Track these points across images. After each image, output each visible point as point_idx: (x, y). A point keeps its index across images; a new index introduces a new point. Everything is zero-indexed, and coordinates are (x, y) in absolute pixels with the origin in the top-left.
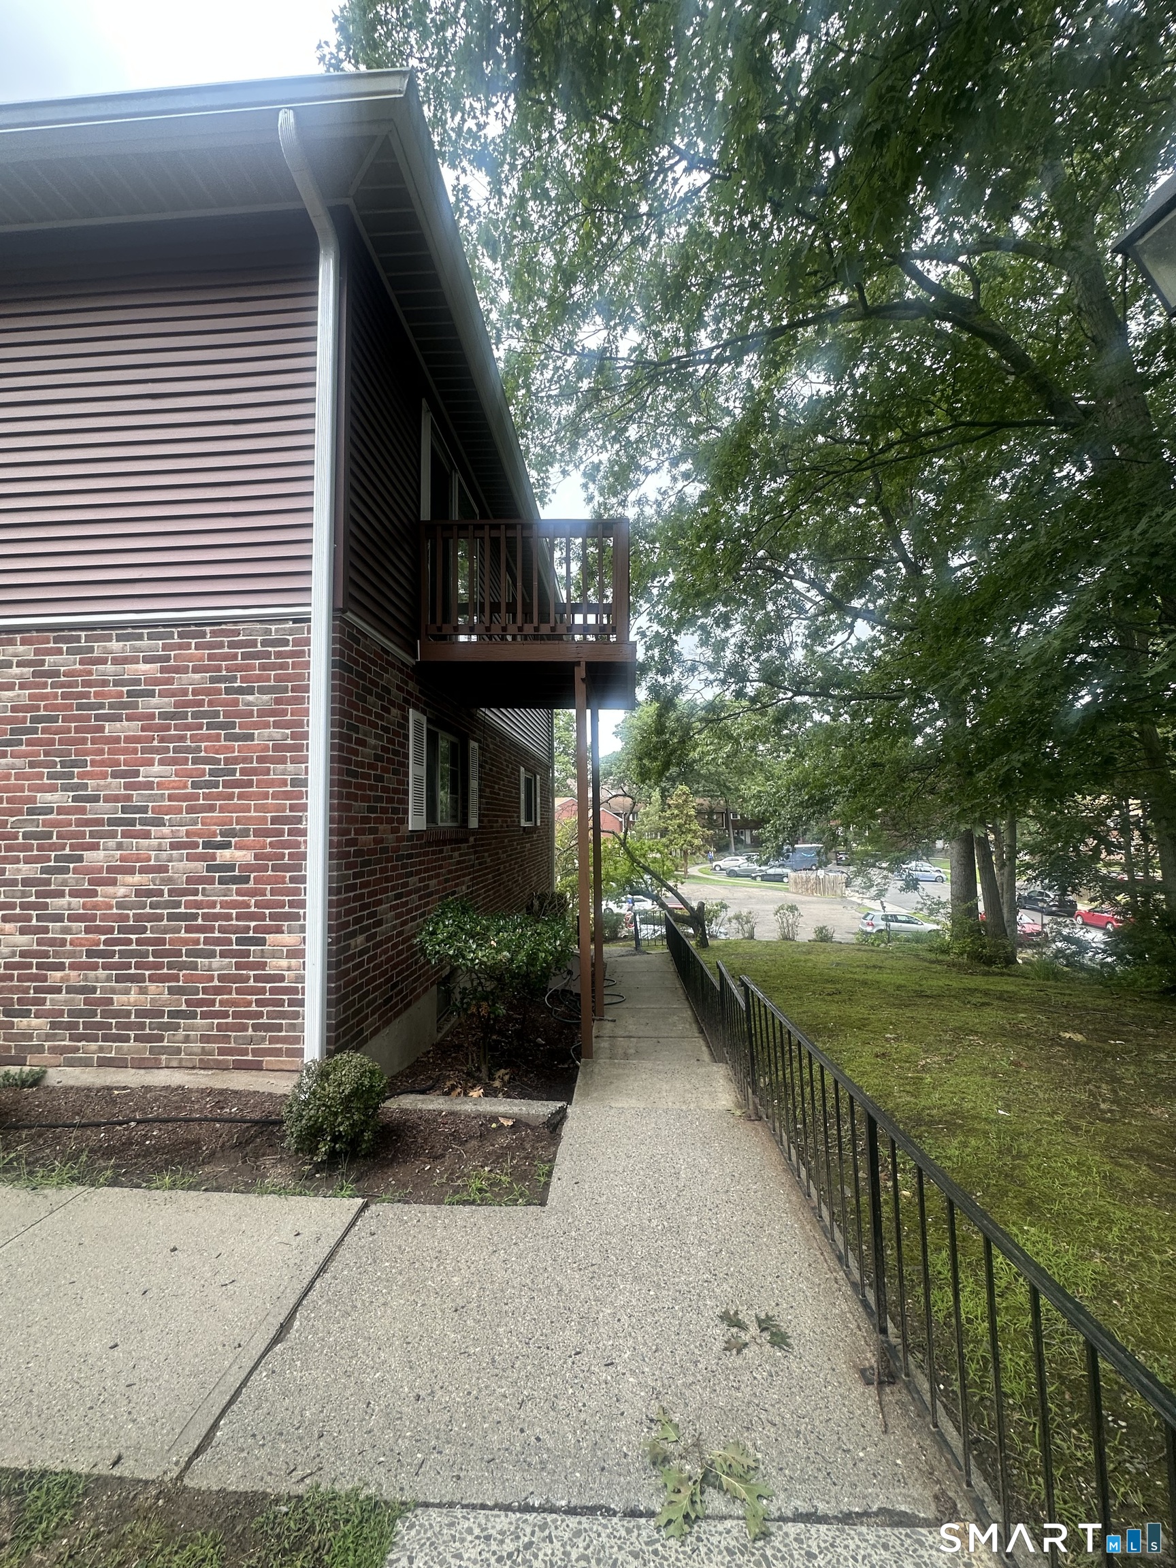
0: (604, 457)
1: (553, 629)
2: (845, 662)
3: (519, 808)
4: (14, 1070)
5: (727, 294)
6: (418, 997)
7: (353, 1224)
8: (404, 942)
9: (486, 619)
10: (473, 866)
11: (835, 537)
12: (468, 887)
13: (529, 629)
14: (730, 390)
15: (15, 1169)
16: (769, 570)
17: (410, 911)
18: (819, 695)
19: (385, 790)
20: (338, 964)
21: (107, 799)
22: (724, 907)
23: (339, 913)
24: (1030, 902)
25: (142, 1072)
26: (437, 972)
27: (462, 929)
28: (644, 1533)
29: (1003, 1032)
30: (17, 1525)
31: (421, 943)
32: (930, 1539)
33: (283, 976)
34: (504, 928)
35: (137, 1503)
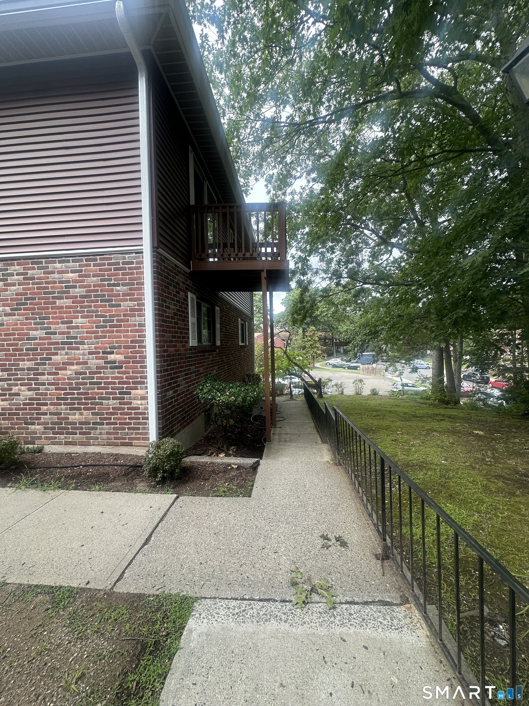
0: (275, 171)
1: (251, 255)
2: (388, 268)
3: (238, 337)
4: (31, 446)
5: (334, 87)
6: (196, 417)
7: (173, 504)
8: (189, 394)
9: (221, 250)
10: (218, 362)
11: (384, 208)
12: (217, 371)
13: (240, 255)
14: (335, 136)
15: (36, 484)
16: (353, 225)
17: (192, 381)
18: (375, 284)
19: (179, 328)
20: (162, 402)
21: (60, 333)
22: (331, 380)
23: (161, 381)
24: (468, 378)
25: (83, 447)
26: (204, 407)
27: (214, 388)
28: (288, 607)
29: (448, 431)
30: (53, 603)
31: (197, 394)
32: (397, 610)
33: (139, 408)
34: (232, 387)
35: (97, 596)
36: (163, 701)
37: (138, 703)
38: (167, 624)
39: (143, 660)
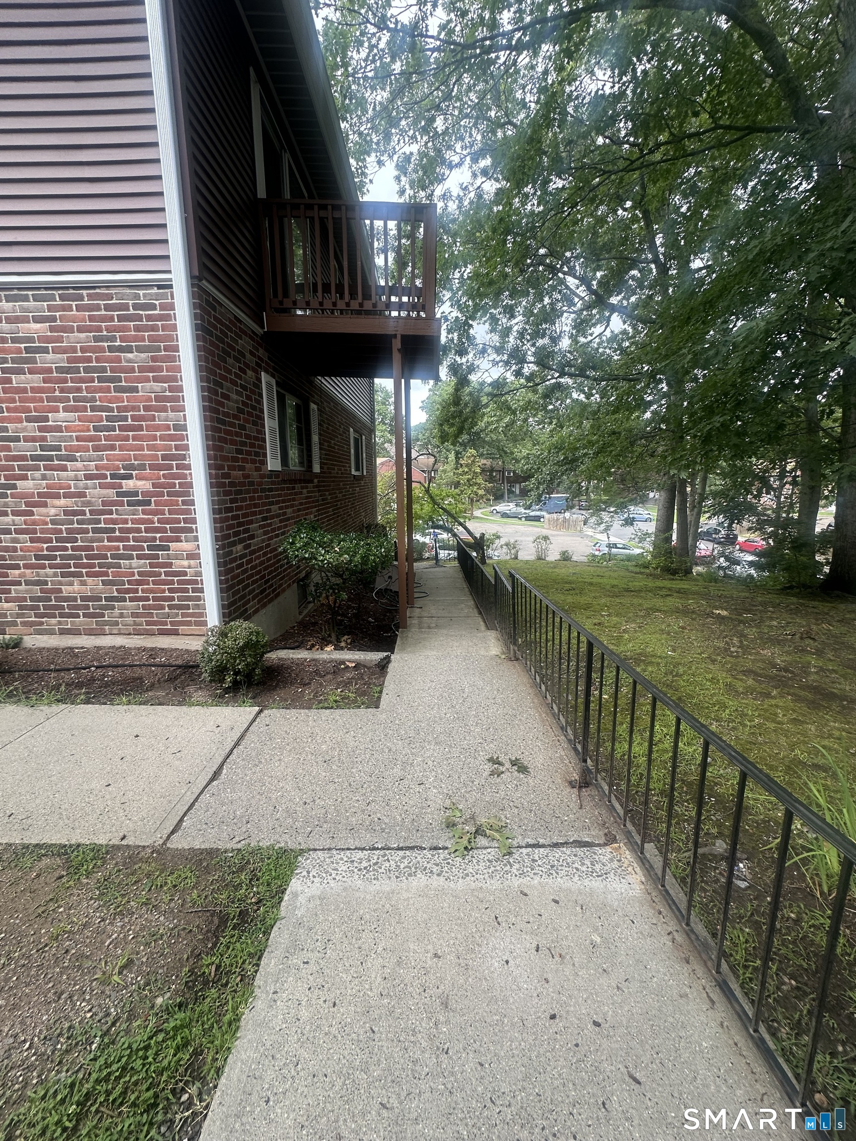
1: (374, 306)
2: (601, 350)
3: (350, 460)
6: (284, 590)
7: (254, 720)
8: (271, 551)
9: (319, 296)
10: (318, 501)
11: (604, 237)
12: (315, 516)
13: (354, 305)
15: (15, 696)
16: (548, 266)
17: (274, 530)
18: (576, 375)
19: (248, 437)
20: (225, 564)
21: (26, 439)
22: (499, 537)
23: (222, 527)
24: (708, 535)
25: (93, 637)
26: (297, 574)
27: (314, 541)
28: (442, 856)
29: (677, 611)
30: (68, 868)
31: (285, 551)
32: (600, 851)
33: (186, 572)
34: (344, 540)
35: (140, 856)
36: (260, 987)
37: (221, 992)
38: (258, 887)
39: (224, 937)
